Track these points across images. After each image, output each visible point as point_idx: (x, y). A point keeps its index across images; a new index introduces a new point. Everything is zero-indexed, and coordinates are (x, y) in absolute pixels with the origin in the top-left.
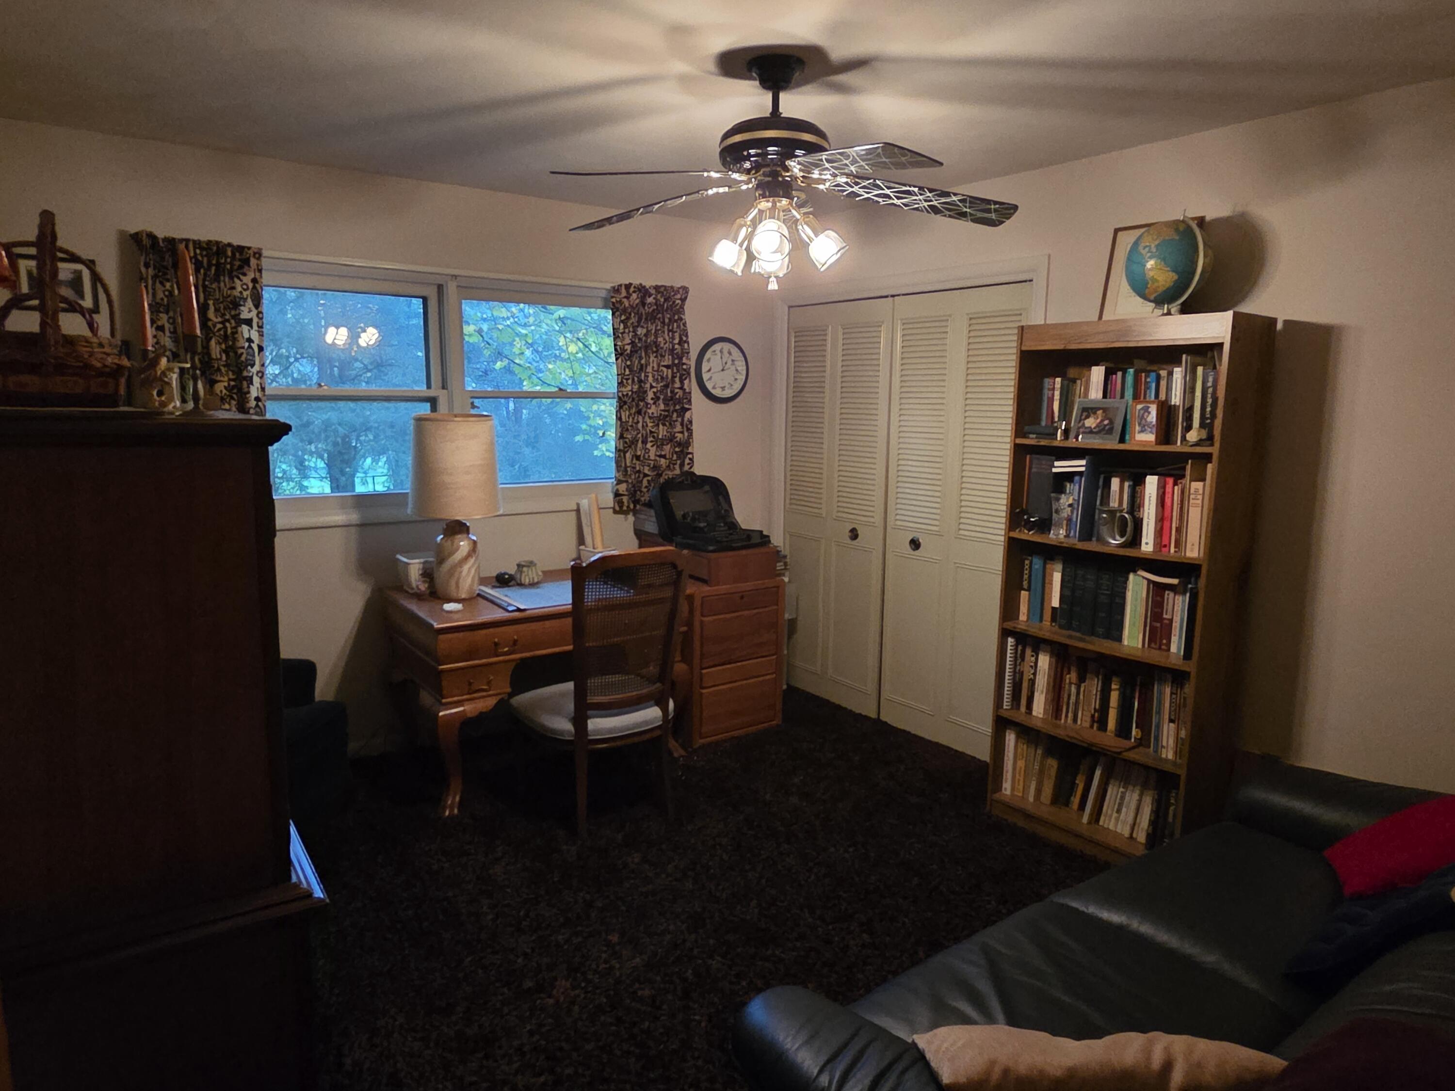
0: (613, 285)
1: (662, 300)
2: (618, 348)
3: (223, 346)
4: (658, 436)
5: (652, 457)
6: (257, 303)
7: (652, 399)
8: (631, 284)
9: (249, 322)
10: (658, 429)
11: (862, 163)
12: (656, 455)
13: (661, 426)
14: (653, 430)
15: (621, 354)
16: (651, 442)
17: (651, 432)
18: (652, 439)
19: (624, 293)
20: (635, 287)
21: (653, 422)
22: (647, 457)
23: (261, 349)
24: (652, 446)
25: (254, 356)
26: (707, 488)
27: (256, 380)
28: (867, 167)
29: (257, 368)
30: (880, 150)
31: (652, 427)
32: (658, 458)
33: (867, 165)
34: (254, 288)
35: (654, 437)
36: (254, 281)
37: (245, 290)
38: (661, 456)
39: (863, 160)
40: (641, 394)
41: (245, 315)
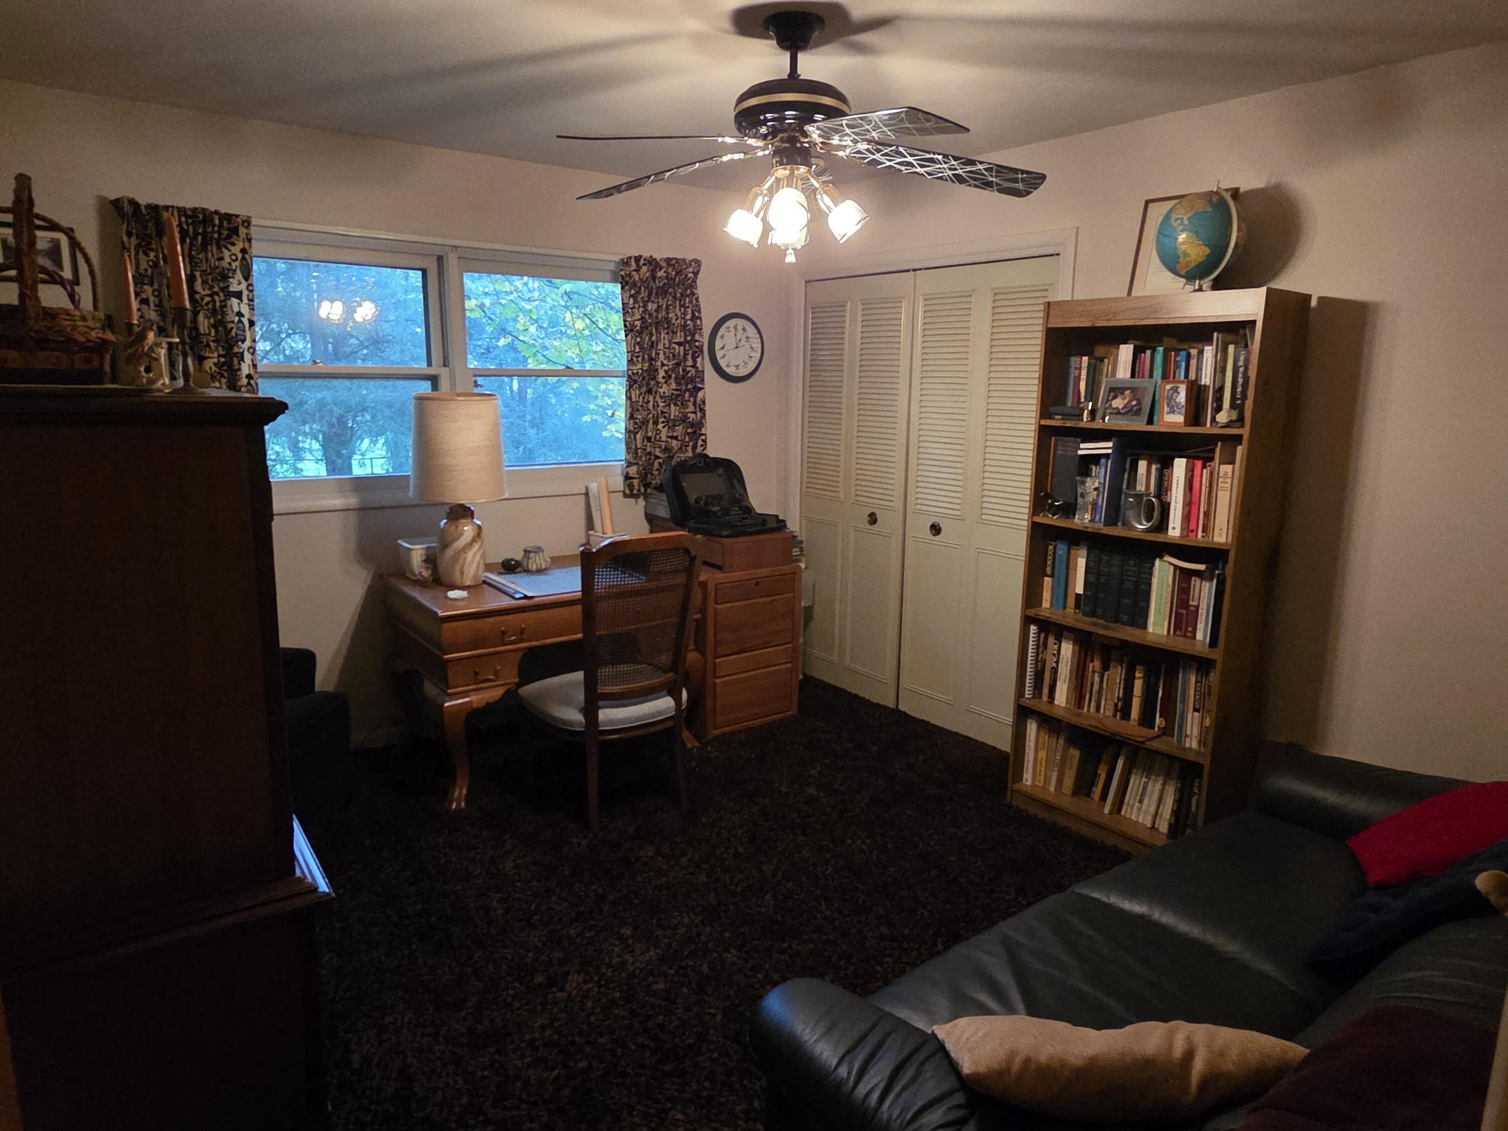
0: (622, 257)
1: (674, 273)
2: (628, 323)
3: (212, 321)
4: (670, 416)
5: (664, 439)
6: (247, 276)
7: (664, 378)
8: (641, 256)
9: (238, 295)
10: (670, 409)
11: (885, 129)
12: (668, 437)
13: (672, 406)
14: (665, 410)
15: (631, 330)
16: (663, 422)
17: (662, 412)
18: (663, 419)
19: (634, 266)
20: (645, 260)
21: (665, 402)
22: (658, 437)
23: (252, 323)
24: (664, 427)
25: (244, 331)
26: (721, 471)
27: (247, 357)
28: (889, 133)
29: (248, 343)
30: (903, 115)
31: (664, 407)
32: (669, 440)
33: (890, 130)
34: (243, 258)
35: (665, 417)
36: (244, 251)
37: (234, 261)
38: (672, 437)
39: (886, 126)
40: (652, 373)
41: (234, 288)
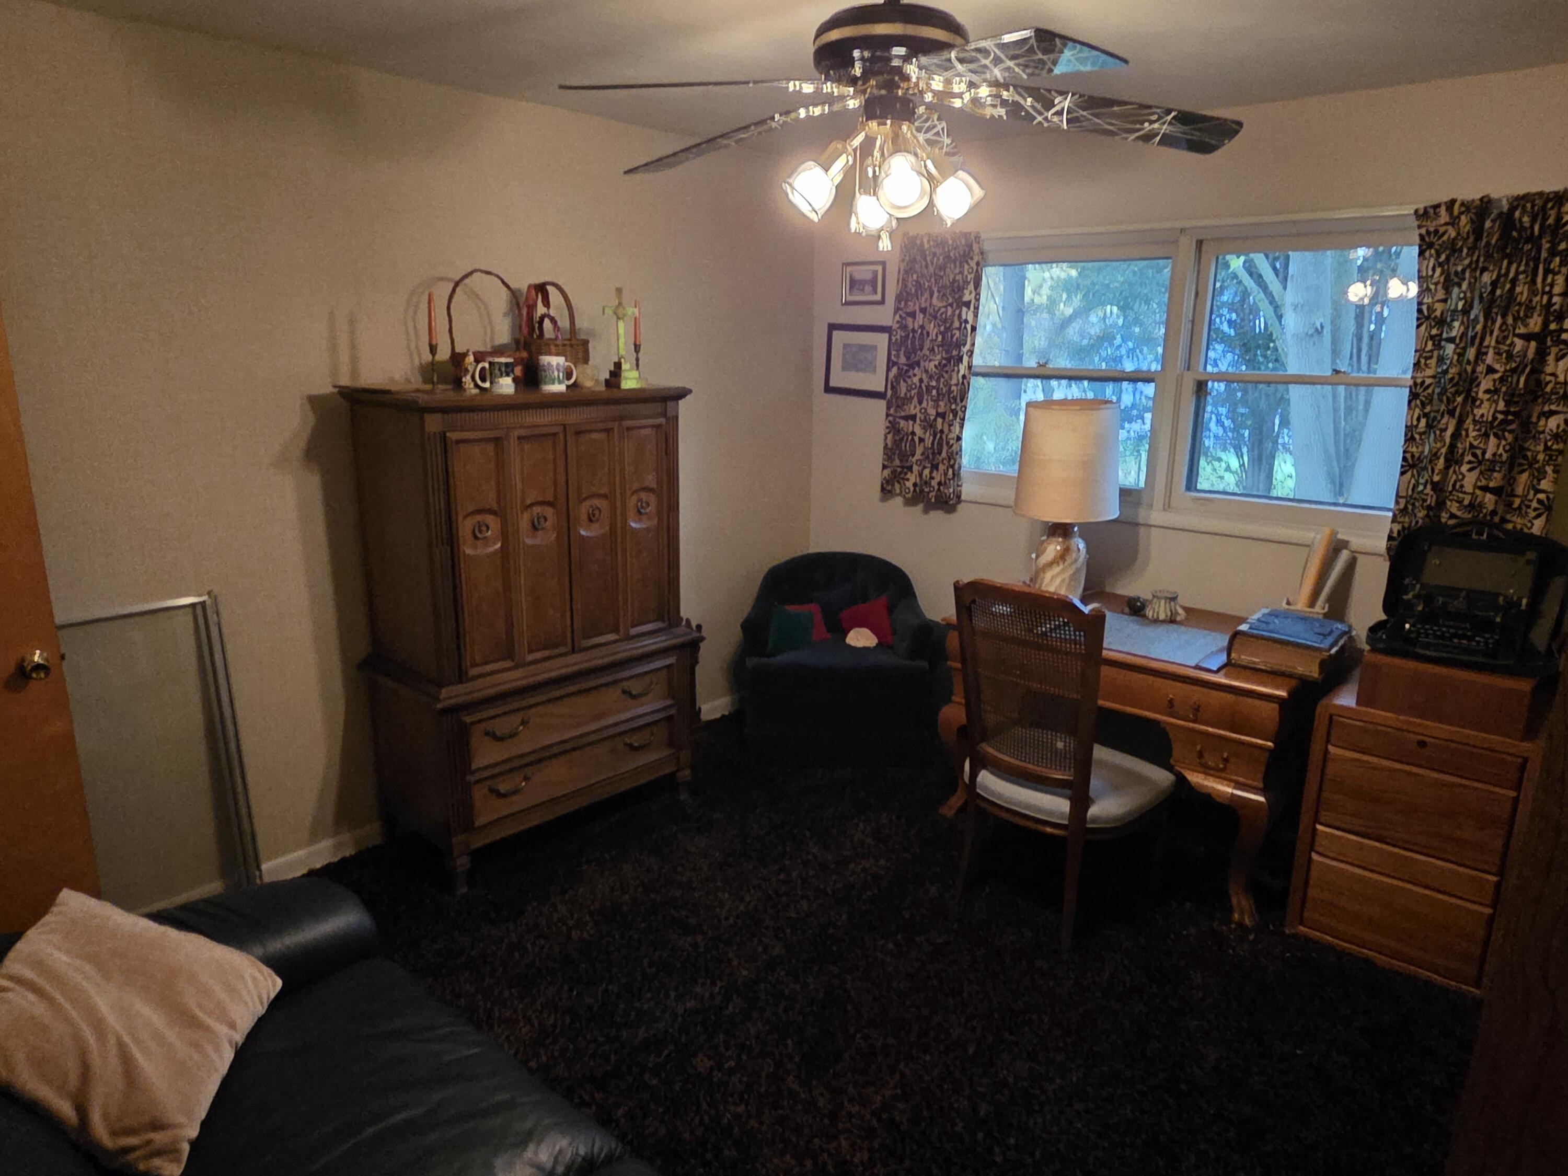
0: (1415, 207)
1: (1526, 219)
2: (1424, 308)
3: (942, 328)
4: (1484, 453)
5: (1469, 488)
6: (977, 285)
7: (1487, 391)
8: (1453, 201)
9: (968, 304)
10: (1486, 443)
12: (1475, 487)
13: (1492, 438)
14: (1475, 443)
15: (1428, 318)
16: (1469, 462)
17: (1471, 445)
18: (1470, 458)
19: (1444, 217)
20: (1462, 204)
21: (1479, 430)
22: (1457, 486)
23: (974, 329)
24: (1470, 470)
25: (967, 336)
27: (965, 359)
29: (968, 347)
31: (1475, 438)
32: (1478, 492)
34: (977, 271)
35: (1475, 455)
36: (978, 264)
37: (970, 273)
38: (1485, 489)
40: (1466, 384)
41: (966, 298)
